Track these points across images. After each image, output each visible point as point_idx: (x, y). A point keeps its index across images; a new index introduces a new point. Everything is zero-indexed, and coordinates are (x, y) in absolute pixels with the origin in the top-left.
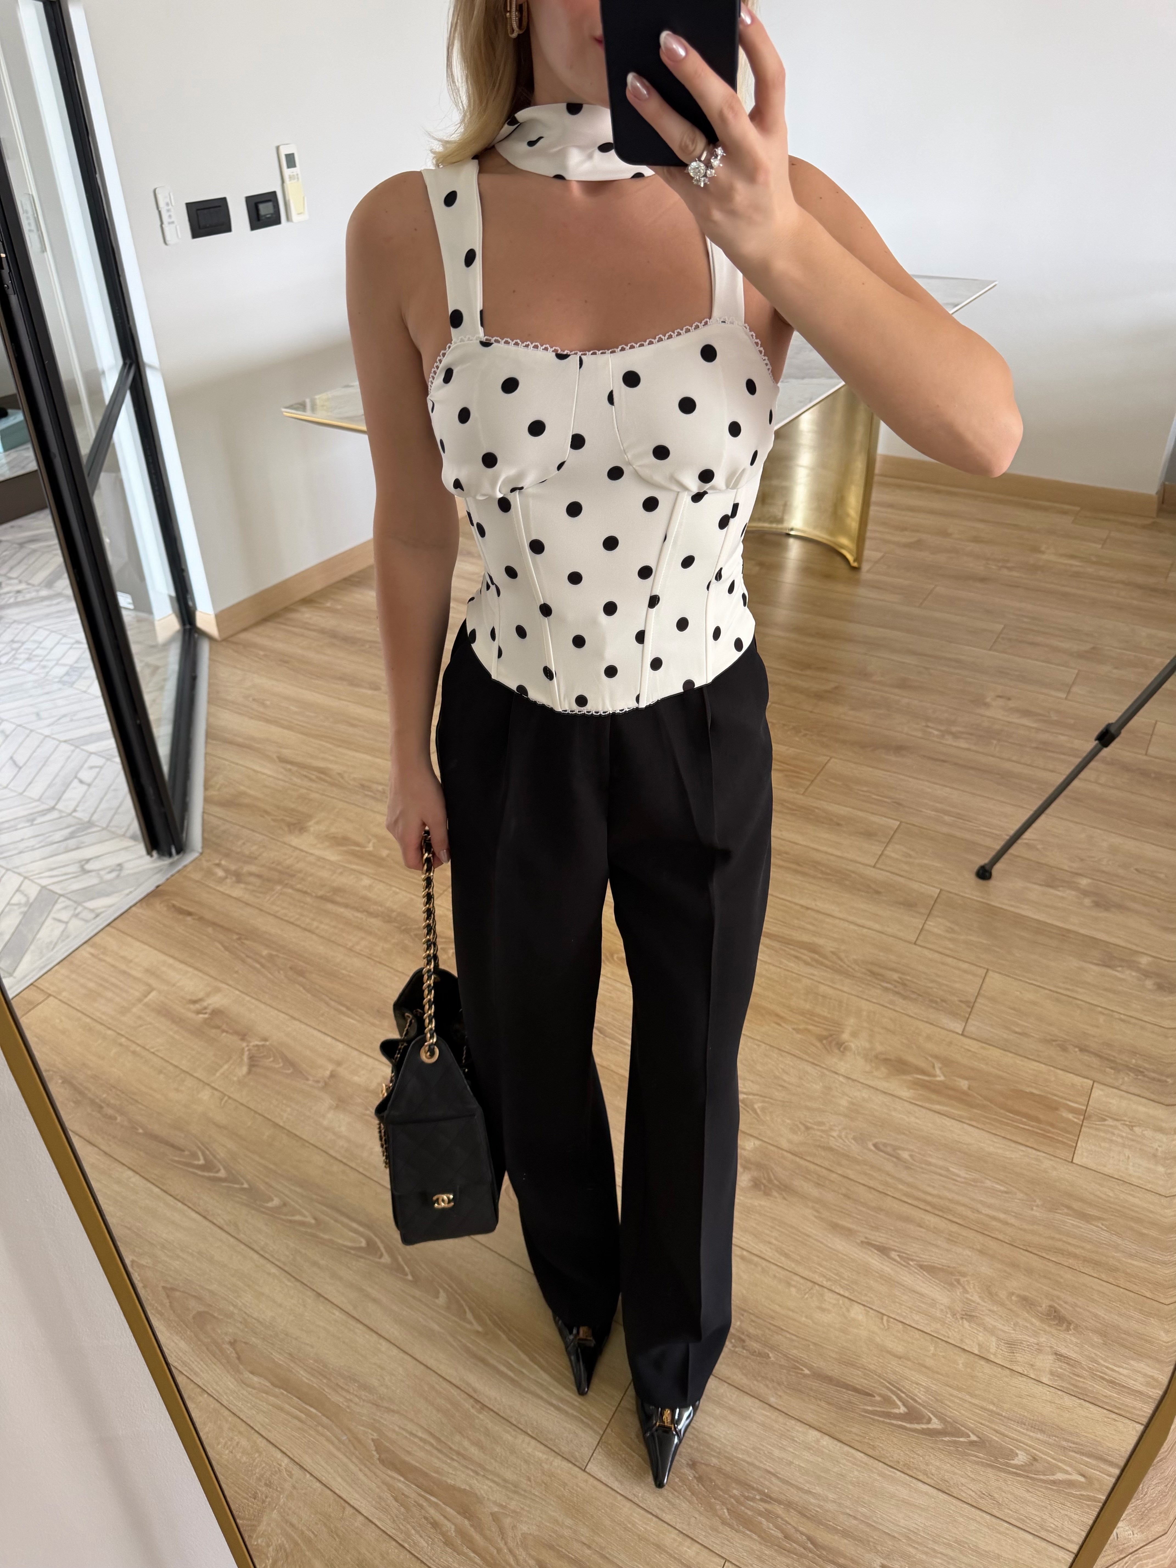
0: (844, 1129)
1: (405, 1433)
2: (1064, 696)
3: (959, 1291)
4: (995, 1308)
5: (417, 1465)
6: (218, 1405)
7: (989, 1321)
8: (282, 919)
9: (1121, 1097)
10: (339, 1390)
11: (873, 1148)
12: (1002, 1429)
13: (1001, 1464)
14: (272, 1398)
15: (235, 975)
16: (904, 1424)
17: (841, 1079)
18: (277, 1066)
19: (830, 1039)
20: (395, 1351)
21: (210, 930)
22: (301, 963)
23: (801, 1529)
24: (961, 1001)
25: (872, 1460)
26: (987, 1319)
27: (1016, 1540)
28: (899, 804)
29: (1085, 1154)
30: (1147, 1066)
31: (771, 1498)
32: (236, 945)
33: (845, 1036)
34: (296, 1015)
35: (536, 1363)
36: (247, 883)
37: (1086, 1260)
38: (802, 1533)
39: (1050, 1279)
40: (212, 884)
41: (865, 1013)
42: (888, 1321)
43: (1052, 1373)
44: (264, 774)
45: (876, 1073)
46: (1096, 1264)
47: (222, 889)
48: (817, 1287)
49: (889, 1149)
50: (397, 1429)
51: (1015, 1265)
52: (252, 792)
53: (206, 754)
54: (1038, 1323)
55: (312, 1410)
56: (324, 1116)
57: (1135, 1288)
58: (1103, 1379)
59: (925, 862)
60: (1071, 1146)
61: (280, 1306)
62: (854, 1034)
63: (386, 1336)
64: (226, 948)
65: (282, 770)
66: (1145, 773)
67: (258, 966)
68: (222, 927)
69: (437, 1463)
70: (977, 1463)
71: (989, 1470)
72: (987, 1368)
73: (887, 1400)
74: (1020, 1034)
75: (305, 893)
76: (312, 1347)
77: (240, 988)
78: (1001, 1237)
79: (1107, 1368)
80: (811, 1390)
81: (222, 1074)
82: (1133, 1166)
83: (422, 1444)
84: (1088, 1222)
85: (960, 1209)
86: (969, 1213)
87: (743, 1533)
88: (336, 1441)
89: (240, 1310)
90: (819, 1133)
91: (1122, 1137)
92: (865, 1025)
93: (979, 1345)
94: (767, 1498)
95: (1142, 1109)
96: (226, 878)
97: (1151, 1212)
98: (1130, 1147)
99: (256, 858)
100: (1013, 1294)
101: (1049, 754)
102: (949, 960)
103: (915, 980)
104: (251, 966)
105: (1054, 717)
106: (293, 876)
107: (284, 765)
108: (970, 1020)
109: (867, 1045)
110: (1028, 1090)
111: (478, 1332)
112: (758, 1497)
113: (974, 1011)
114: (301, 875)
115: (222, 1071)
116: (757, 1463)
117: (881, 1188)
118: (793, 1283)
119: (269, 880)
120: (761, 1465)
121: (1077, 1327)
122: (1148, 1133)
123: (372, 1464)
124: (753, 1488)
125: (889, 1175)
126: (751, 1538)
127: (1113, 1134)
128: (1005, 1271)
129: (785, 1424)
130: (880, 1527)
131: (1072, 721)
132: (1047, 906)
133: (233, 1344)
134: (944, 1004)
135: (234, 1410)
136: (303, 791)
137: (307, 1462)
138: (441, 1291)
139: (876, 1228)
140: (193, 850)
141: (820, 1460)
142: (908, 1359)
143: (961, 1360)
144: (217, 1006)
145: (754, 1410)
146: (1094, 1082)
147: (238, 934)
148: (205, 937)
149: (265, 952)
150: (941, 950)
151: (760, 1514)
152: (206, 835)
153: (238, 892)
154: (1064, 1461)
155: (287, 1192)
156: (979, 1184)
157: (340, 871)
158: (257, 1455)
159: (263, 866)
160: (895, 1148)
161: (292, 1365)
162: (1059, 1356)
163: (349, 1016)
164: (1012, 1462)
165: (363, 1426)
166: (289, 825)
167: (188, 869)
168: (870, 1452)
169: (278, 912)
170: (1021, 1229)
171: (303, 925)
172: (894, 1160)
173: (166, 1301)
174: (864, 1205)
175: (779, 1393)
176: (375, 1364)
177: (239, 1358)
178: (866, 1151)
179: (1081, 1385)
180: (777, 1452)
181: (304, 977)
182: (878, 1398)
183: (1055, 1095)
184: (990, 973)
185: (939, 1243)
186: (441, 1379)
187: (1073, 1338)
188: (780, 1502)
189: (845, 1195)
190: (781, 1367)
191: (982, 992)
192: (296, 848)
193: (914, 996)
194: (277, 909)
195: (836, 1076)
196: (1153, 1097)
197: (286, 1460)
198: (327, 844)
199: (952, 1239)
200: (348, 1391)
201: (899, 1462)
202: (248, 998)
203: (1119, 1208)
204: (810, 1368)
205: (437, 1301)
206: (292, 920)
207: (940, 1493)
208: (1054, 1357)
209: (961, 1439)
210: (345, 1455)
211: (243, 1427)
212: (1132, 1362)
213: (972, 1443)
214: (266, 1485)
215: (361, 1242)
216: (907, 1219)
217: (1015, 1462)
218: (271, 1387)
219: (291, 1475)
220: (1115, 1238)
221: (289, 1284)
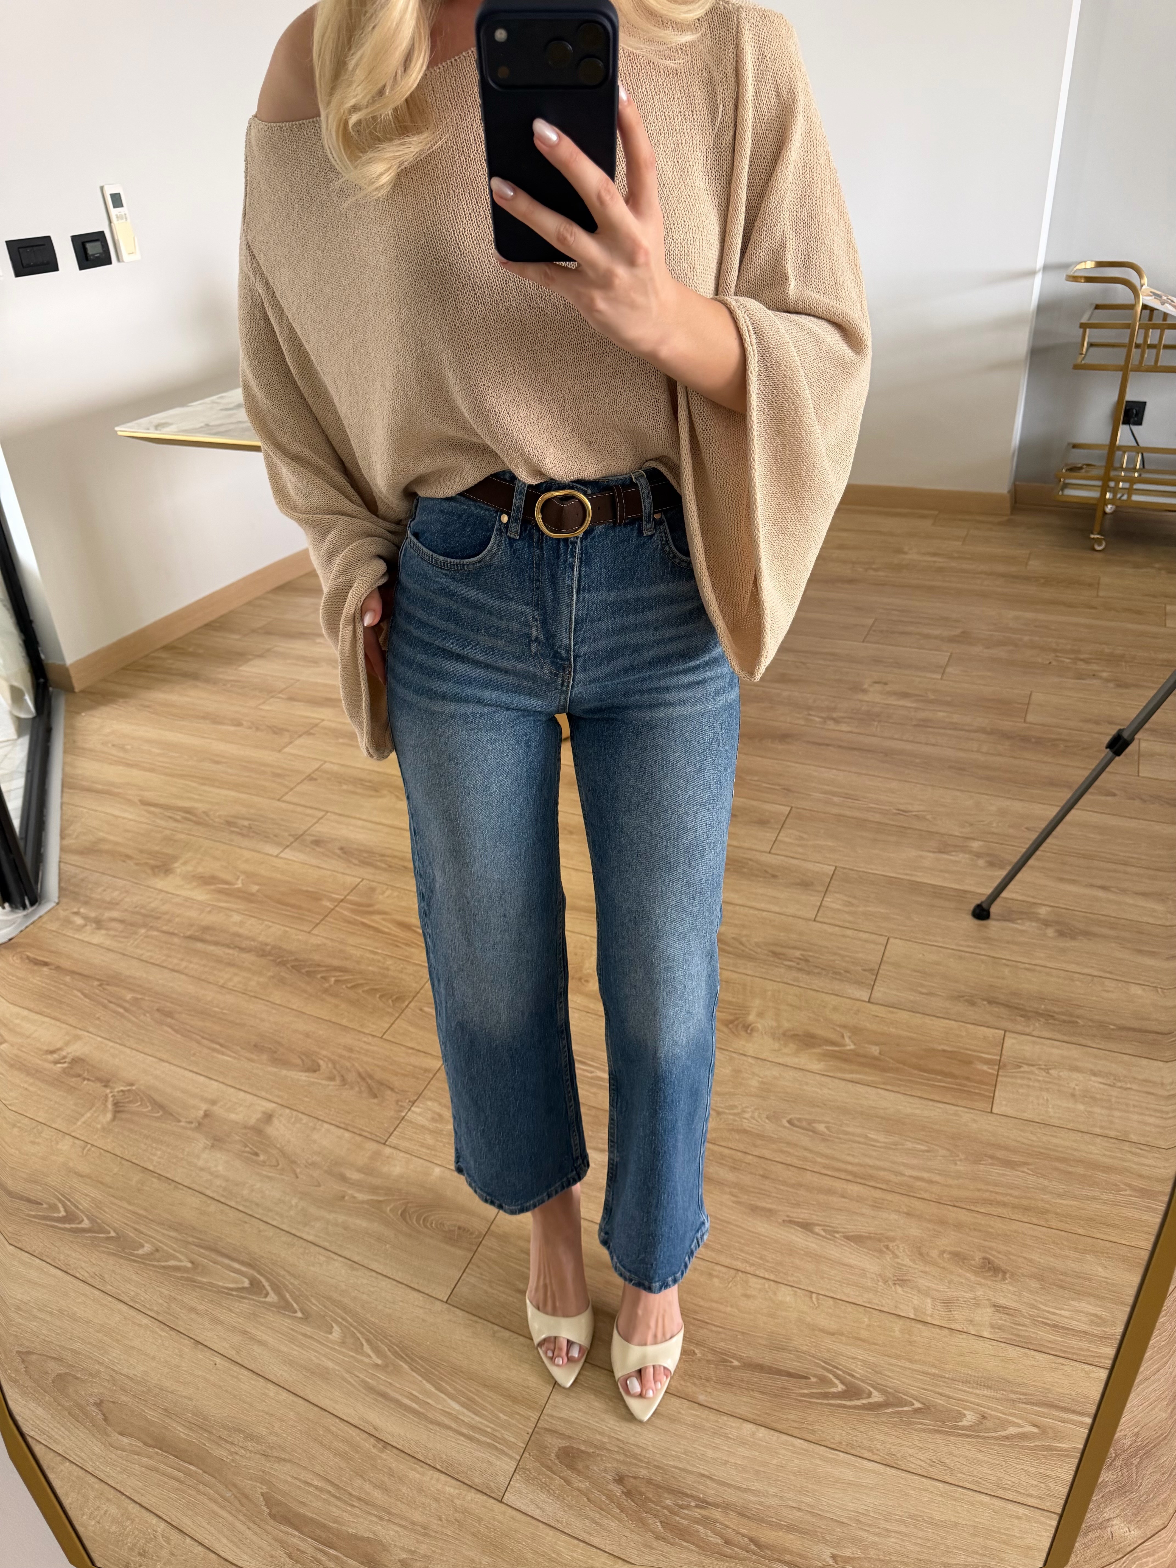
0: (756, 1109)
1: (298, 1483)
2: (939, 677)
3: (888, 1257)
4: (927, 1269)
5: (314, 1516)
6: (81, 1472)
7: (923, 1282)
8: (146, 962)
9: (1034, 1043)
10: (222, 1443)
11: (787, 1125)
12: (947, 1391)
13: (949, 1427)
14: (146, 1459)
15: (97, 1022)
16: (843, 1402)
17: (750, 1060)
18: (145, 1110)
19: (736, 1023)
20: (284, 1395)
21: (68, 979)
22: (169, 1004)
23: (742, 1531)
24: (864, 970)
25: (812, 1446)
26: (920, 1281)
27: (973, 1505)
28: (788, 790)
29: (1004, 1103)
30: (1056, 1009)
31: (708, 1503)
32: (97, 991)
33: (752, 1018)
34: (165, 1057)
35: (442, 1392)
36: (107, 929)
37: (1014, 1207)
38: (743, 1535)
39: (980, 1231)
40: (70, 933)
41: (769, 993)
42: (818, 1299)
43: (992, 1326)
44: (124, 818)
45: (785, 1050)
46: (1027, 1209)
47: (80, 937)
48: (740, 1273)
49: (804, 1124)
50: (289, 1479)
51: (942, 1222)
52: (112, 838)
53: (62, 804)
54: (973, 1278)
55: (191, 1467)
56: (198, 1157)
57: (1068, 1227)
58: (1046, 1324)
59: (818, 842)
60: (989, 1097)
61: (153, 1358)
62: (760, 1015)
63: (274, 1380)
64: (85, 995)
65: (145, 814)
66: (1025, 739)
67: (121, 1011)
68: (80, 974)
69: (336, 1512)
70: (924, 1430)
71: (937, 1436)
72: (926, 1332)
73: (823, 1380)
74: (926, 994)
75: (173, 934)
76: (191, 1399)
77: (103, 1035)
78: (926, 1196)
79: (1049, 1312)
80: (742, 1381)
81: (84, 1123)
82: (1053, 1108)
83: (318, 1493)
84: (1013, 1168)
85: (882, 1173)
86: (892, 1178)
87: (680, 1545)
88: (220, 1500)
89: (107, 1367)
90: (731, 1117)
91: (1039, 1081)
92: (771, 1004)
93: (914, 1308)
94: (703, 1503)
95: (1056, 1051)
96: (86, 925)
97: (1075, 1150)
98: (1047, 1090)
99: (117, 904)
100: (944, 1252)
101: (930, 730)
102: (849, 932)
103: (817, 955)
104: (114, 1012)
105: (931, 696)
106: (158, 918)
107: (146, 808)
108: (875, 987)
109: (774, 1024)
110: (940, 1048)
111: (377, 1365)
112: (693, 1504)
113: (879, 978)
114: (167, 917)
115: (83, 1119)
116: (689, 1468)
117: (799, 1163)
118: (715, 1273)
119: (132, 925)
120: (695, 1470)
121: (1013, 1275)
122: (1064, 1074)
123: (262, 1520)
124: (687, 1495)
125: (806, 1149)
126: (689, 1549)
127: (1030, 1079)
128: (934, 1230)
129: (717, 1421)
130: (828, 1515)
131: (949, 699)
132: (941, 871)
133: (99, 1405)
134: (848, 975)
135: (102, 1476)
136: (168, 832)
137: (187, 1524)
138: (334, 1325)
139: (798, 1205)
140: (48, 901)
141: (757, 1454)
142: (842, 1334)
143: (897, 1326)
144: (77, 1054)
145: (683, 1412)
146: (1005, 1031)
147: (98, 980)
148: (62, 986)
149: (129, 996)
150: (840, 923)
151: (697, 1521)
152: (62, 885)
153: (98, 938)
154: (1015, 1414)
155: (159, 1238)
156: (899, 1147)
157: (209, 909)
158: (128, 1523)
159: (126, 910)
160: (810, 1122)
161: (168, 1421)
162: (997, 1307)
163: (223, 1054)
164: (960, 1424)
165: (251, 1479)
166: (153, 868)
167: (44, 920)
168: (811, 1437)
169: (142, 955)
170: (946, 1186)
171: (170, 966)
172: (811, 1133)
173: (22, 1367)
174: (784, 1183)
175: (709, 1390)
176: (263, 1411)
177: (106, 1419)
178: (780, 1129)
179: (1023, 1333)
180: (710, 1453)
181: (172, 1018)
182: (813, 1380)
183: (967, 1049)
184: (891, 940)
185: (864, 1211)
186: (337, 1420)
187: (1011, 1288)
188: (716, 1506)
189: (763, 1176)
190: (708, 1361)
191: (885, 959)
192: (162, 891)
193: (816, 971)
194: (141, 952)
195: (744, 1058)
196: (1066, 1038)
197: (163, 1525)
198: (194, 884)
199: (877, 1205)
200: (232, 1443)
201: (841, 1443)
202: (111, 1044)
203: (1042, 1151)
204: (739, 1359)
205: (330, 1336)
206: (158, 962)
207: (888, 1469)
208: (993, 1309)
209: (905, 1409)
210: (230, 1513)
211: (111, 1494)
212: (1073, 1303)
213: (917, 1411)
214: (140, 1554)
215: (243, 1282)
216: (830, 1192)
217: (964, 1423)
218: (144, 1447)
219: (168, 1540)
220: (1041, 1180)
221: (163, 1334)
